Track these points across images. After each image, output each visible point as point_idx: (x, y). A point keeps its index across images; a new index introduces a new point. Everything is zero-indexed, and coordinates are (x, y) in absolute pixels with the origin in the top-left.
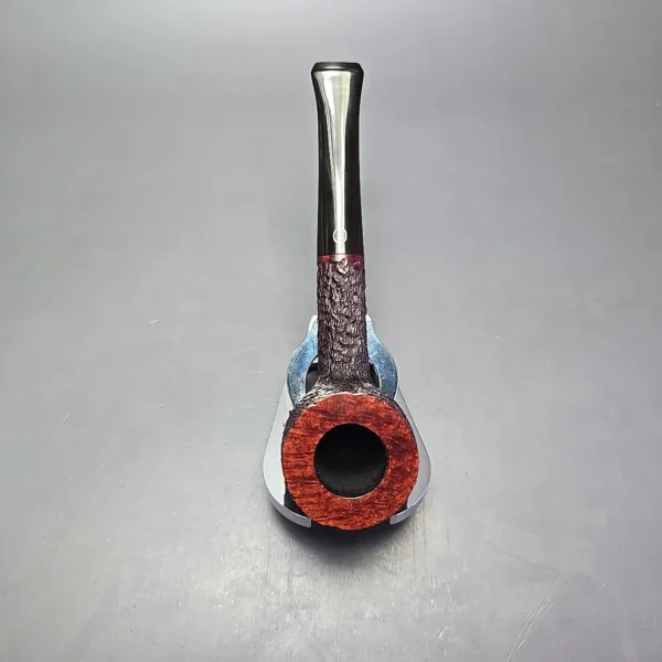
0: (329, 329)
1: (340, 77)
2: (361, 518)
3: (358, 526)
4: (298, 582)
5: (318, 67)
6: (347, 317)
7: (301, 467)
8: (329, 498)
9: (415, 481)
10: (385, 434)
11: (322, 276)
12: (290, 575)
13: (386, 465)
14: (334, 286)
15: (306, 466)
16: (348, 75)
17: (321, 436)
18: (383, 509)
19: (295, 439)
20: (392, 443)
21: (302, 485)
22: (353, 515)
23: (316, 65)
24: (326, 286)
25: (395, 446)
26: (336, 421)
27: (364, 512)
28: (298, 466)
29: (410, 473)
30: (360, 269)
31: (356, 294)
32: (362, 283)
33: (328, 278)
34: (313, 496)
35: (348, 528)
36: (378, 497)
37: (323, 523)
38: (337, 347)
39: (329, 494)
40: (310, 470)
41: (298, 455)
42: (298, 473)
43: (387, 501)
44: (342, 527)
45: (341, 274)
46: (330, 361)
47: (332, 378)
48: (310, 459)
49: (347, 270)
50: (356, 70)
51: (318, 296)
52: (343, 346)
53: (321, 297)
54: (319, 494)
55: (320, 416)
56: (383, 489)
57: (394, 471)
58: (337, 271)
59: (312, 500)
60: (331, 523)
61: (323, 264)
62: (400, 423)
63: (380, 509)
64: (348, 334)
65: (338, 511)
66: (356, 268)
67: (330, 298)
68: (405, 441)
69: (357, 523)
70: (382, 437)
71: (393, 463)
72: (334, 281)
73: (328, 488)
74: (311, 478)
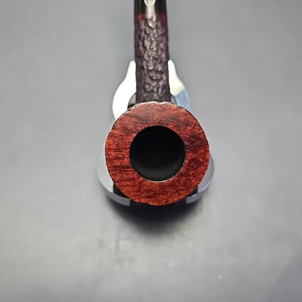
0: (143, 68)
2: (165, 197)
3: (163, 203)
4: (123, 244)
7: (120, 159)
8: (141, 182)
9: (206, 169)
10: (184, 133)
11: (137, 30)
12: (118, 240)
13: (184, 157)
14: (146, 36)
15: (124, 158)
17: (135, 135)
18: (183, 190)
19: (115, 137)
20: (189, 141)
21: (120, 172)
22: (160, 194)
25: (192, 142)
26: (146, 123)
27: (168, 192)
28: (116, 158)
29: (202, 163)
31: (162, 42)
32: (166, 35)
33: (141, 31)
34: (130, 180)
35: (156, 204)
36: (178, 181)
37: (137, 200)
38: (148, 80)
39: (141, 179)
40: (127, 161)
41: (118, 150)
42: (117, 163)
43: (185, 184)
44: (151, 204)
45: (151, 28)
46: (143, 91)
48: (126, 153)
49: (155, 25)
52: (153, 80)
53: (137, 46)
54: (133, 179)
55: (134, 119)
56: (181, 175)
57: (190, 161)
59: (129, 183)
60: (142, 201)
63: (179, 190)
64: (156, 71)
65: (149, 191)
67: (143, 46)
68: (199, 139)
69: (162, 200)
70: (182, 136)
71: (189, 156)
72: (146, 33)
73: (140, 174)
74: (127, 167)
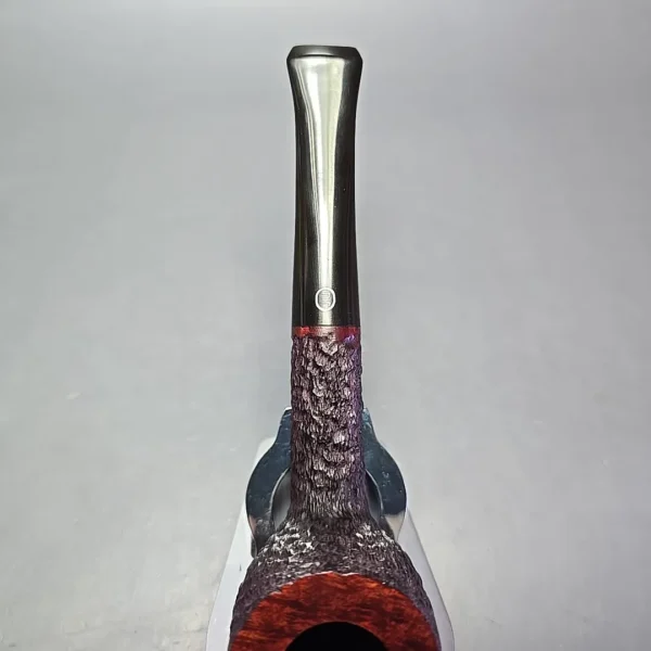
0: (307, 438)
1: (328, 68)
5: (297, 53)
6: (335, 420)
11: (298, 356)
14: (315, 372)
16: (339, 64)
19: (247, 645)
23: (294, 48)
24: (304, 372)
30: (355, 347)
31: (347, 385)
32: (357, 369)
33: (307, 361)
38: (319, 465)
45: (326, 355)
46: (308, 486)
47: (309, 514)
49: (335, 350)
50: (352, 58)
51: (293, 387)
52: (328, 464)
53: (296, 387)
58: (321, 351)
61: (301, 339)
62: (417, 619)
64: (335, 446)
66: (349, 347)
67: (310, 390)
72: (315, 366)
